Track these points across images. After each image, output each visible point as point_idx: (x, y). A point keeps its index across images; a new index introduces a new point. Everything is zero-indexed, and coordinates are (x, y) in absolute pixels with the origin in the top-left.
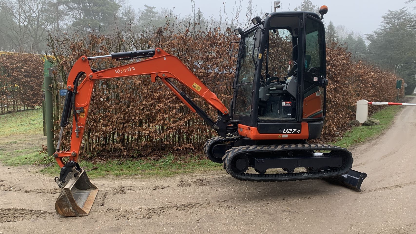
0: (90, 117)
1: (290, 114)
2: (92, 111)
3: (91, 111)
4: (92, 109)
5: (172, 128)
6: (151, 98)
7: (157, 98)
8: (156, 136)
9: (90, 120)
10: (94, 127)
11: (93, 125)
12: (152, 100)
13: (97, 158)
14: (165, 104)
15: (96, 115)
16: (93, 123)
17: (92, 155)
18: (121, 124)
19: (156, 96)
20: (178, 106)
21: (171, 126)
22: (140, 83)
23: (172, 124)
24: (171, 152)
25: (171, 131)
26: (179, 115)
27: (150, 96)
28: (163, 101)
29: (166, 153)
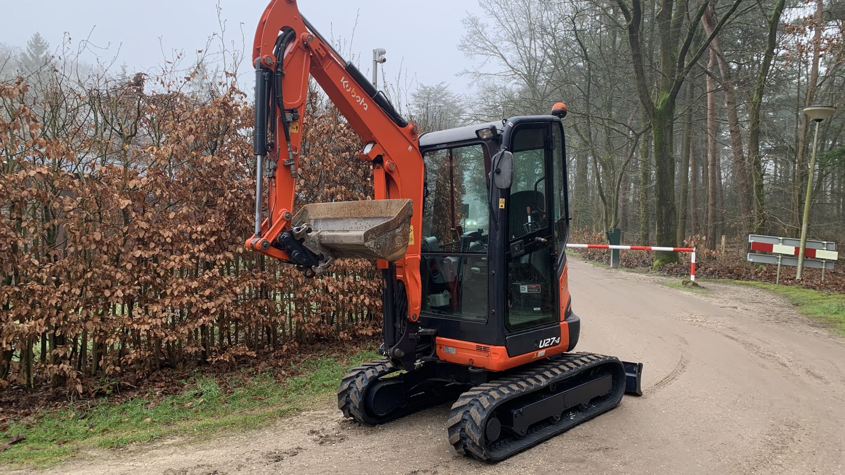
1: (539, 309)
5: (207, 311)
6: (154, 242)
7: (169, 240)
12: (155, 247)
14: (193, 256)
19: (168, 236)
20: (223, 259)
21: (205, 307)
23: (206, 303)
24: (195, 371)
25: (207, 319)
26: (223, 281)
27: (152, 237)
28: (186, 247)
29: (186, 374)
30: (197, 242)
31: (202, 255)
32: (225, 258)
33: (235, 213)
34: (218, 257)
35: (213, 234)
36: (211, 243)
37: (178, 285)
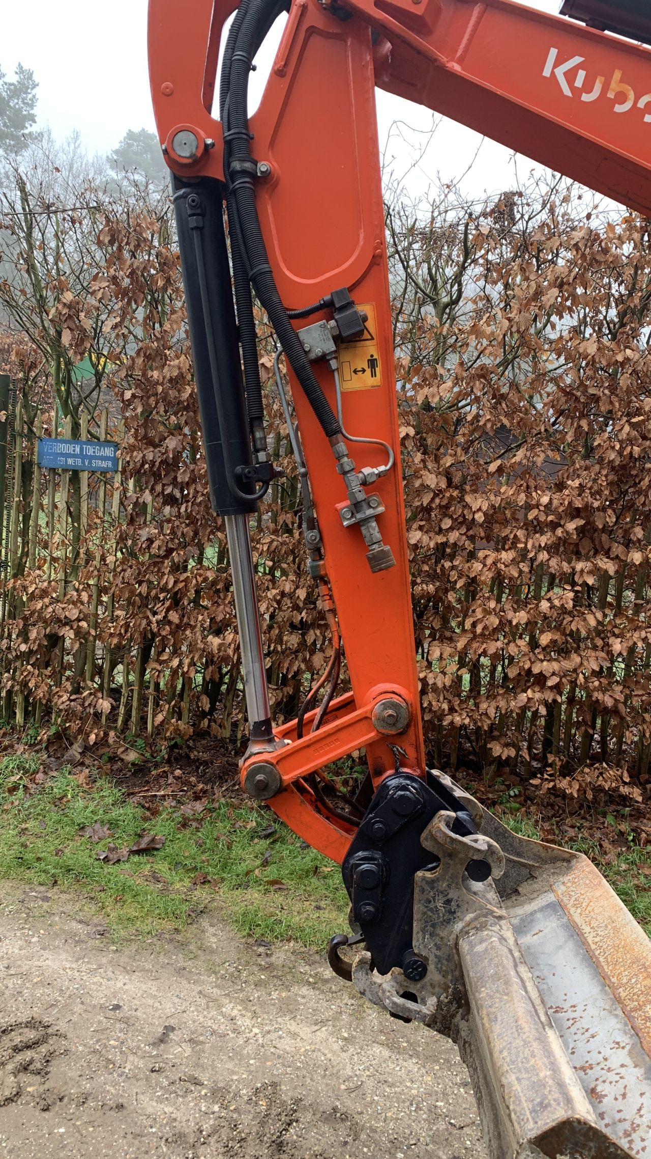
0: (154, 579)
2: (169, 551)
3: (162, 553)
4: (170, 545)
5: (541, 680)
6: (451, 517)
7: (480, 517)
8: (452, 710)
9: (153, 593)
10: (168, 628)
11: (166, 621)
12: (452, 529)
13: (165, 775)
14: (523, 555)
15: (185, 575)
16: (168, 610)
17: (148, 755)
18: (293, 627)
19: (480, 509)
20: (591, 572)
21: (536, 670)
22: (407, 435)
23: (542, 661)
24: (512, 793)
25: (538, 695)
26: (585, 620)
27: (447, 507)
28: (512, 536)
29: (490, 796)
30: (536, 527)
31: (543, 556)
32: (595, 571)
33: (634, 472)
34: (579, 566)
35: (575, 513)
36: (567, 533)
37: (487, 612)
